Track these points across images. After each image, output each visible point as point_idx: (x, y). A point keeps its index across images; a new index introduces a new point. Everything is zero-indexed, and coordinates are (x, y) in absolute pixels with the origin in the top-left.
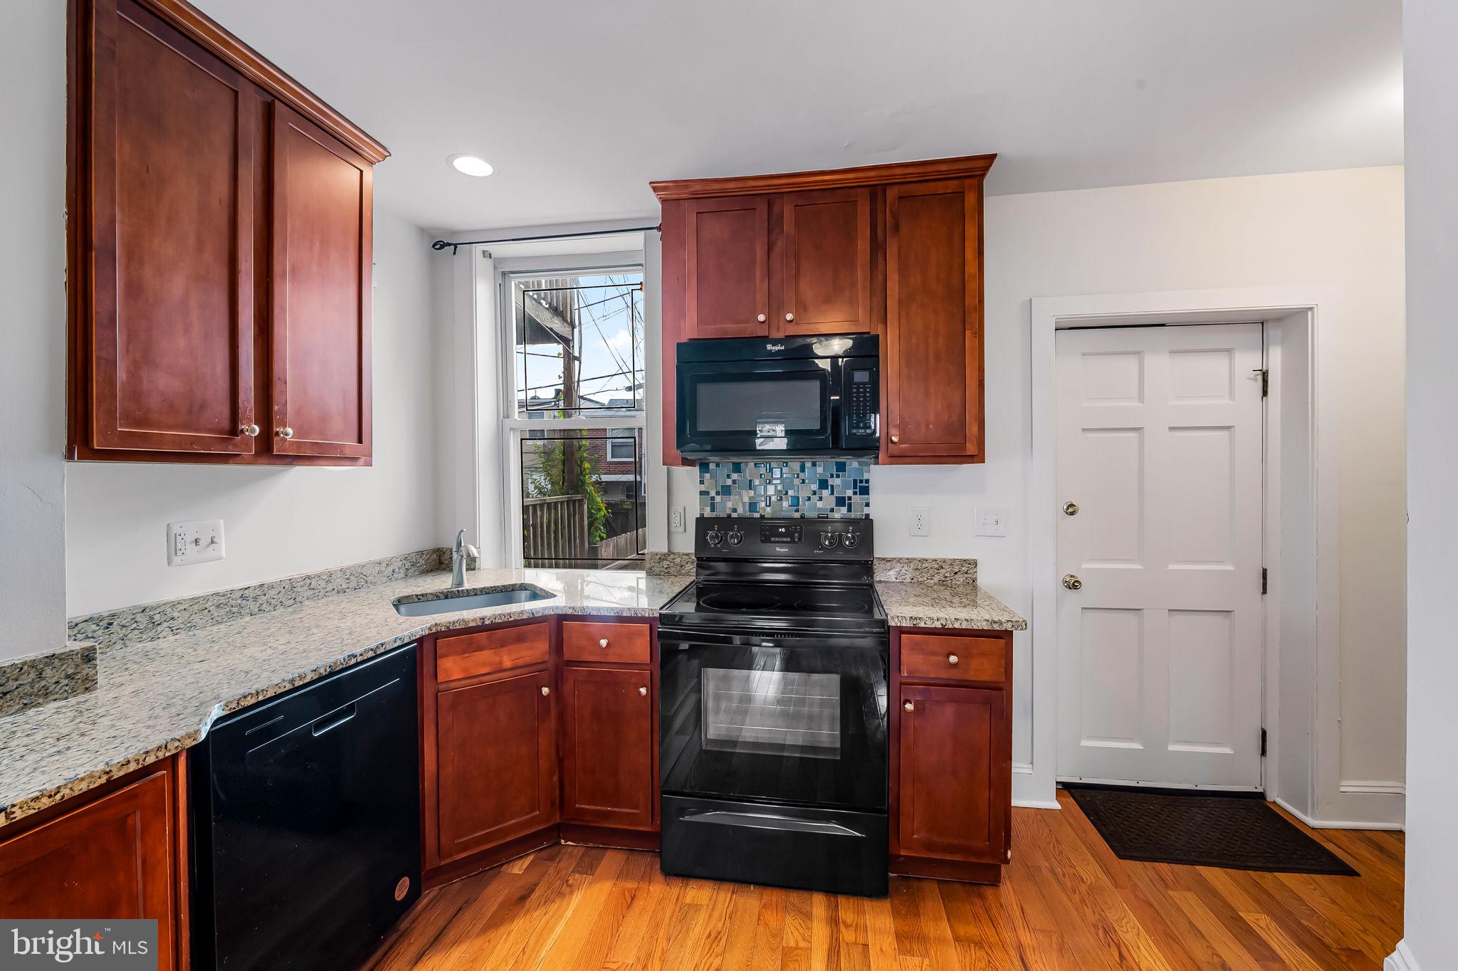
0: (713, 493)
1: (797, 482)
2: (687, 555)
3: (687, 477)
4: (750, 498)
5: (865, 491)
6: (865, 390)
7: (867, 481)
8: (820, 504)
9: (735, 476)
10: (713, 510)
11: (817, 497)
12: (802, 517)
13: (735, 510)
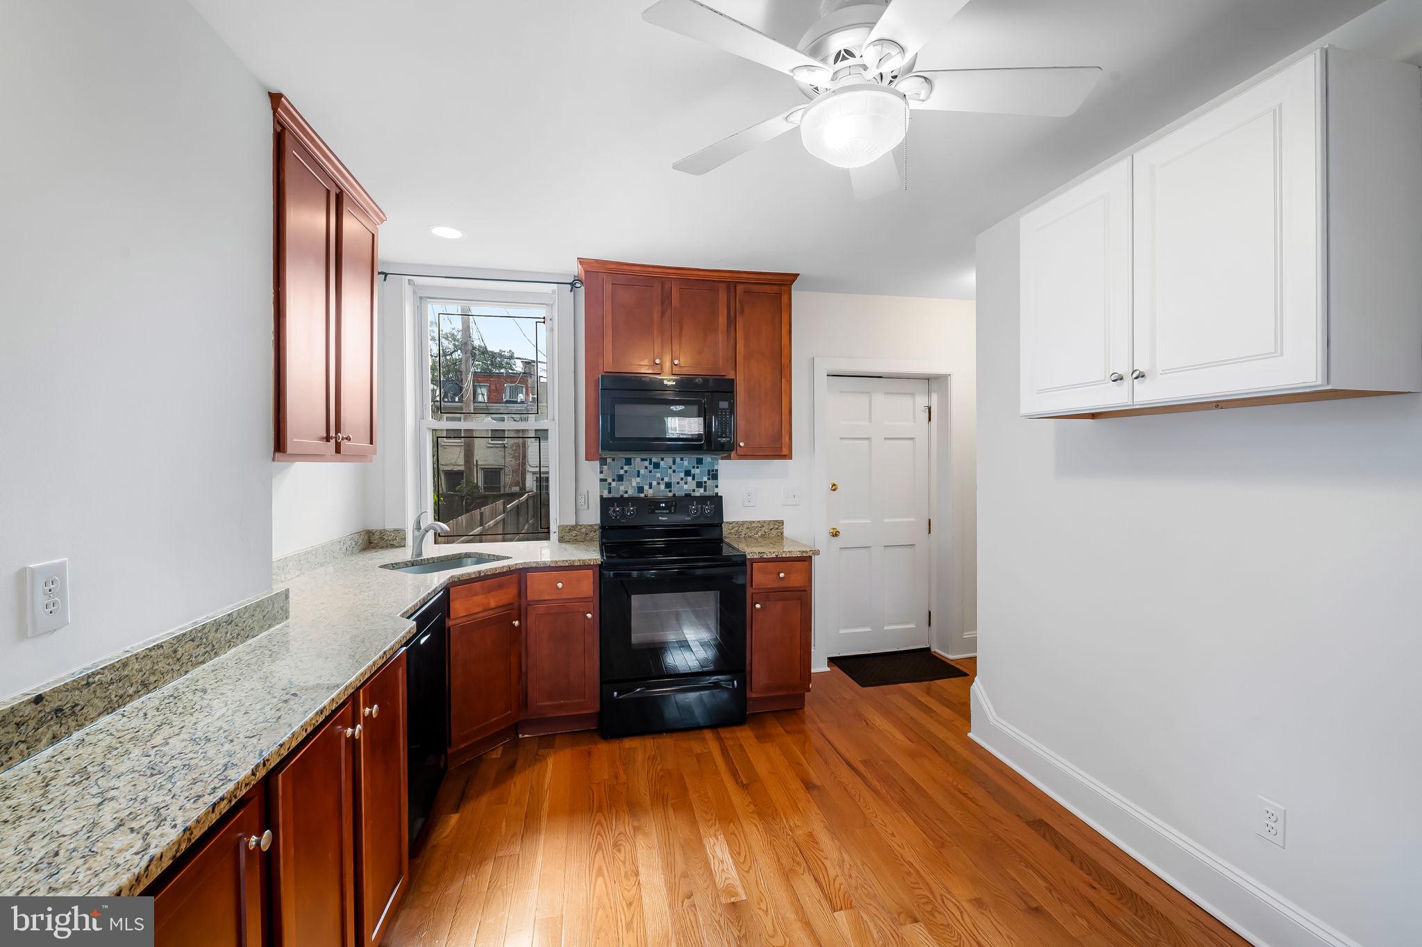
0: (610, 480)
1: (670, 471)
2: (591, 526)
3: (591, 470)
4: (637, 483)
5: (714, 476)
6: (726, 414)
7: (717, 470)
8: (686, 487)
9: (626, 468)
10: (610, 492)
11: (683, 482)
12: (674, 495)
13: (626, 492)
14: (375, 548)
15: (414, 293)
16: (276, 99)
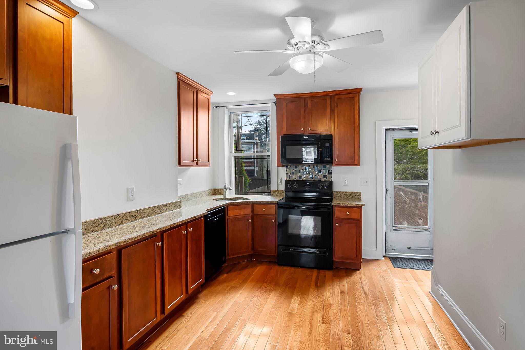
0: (289, 174)
1: (312, 171)
2: (282, 190)
3: (283, 170)
4: (299, 175)
5: (331, 173)
6: (328, 148)
7: (332, 171)
8: (318, 177)
9: (295, 169)
10: (289, 178)
11: (318, 175)
12: (314, 180)
13: (295, 179)
14: (216, 194)
15: (228, 111)
16: (178, 74)
